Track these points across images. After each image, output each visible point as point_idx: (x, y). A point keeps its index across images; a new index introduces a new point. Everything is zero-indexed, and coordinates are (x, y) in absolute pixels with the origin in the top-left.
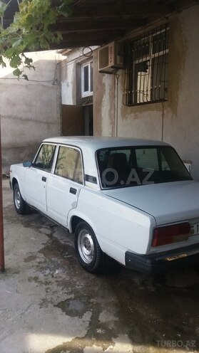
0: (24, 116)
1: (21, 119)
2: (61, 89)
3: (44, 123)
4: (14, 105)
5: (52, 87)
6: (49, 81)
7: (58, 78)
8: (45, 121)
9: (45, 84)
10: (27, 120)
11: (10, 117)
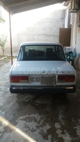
0: (49, 34)
1: (47, 35)
2: (64, 21)
3: (56, 36)
4: (45, 29)
5: (61, 21)
6: (60, 19)
7: (63, 17)
8: (57, 35)
9: (58, 20)
10: (50, 35)
11: (44, 34)
